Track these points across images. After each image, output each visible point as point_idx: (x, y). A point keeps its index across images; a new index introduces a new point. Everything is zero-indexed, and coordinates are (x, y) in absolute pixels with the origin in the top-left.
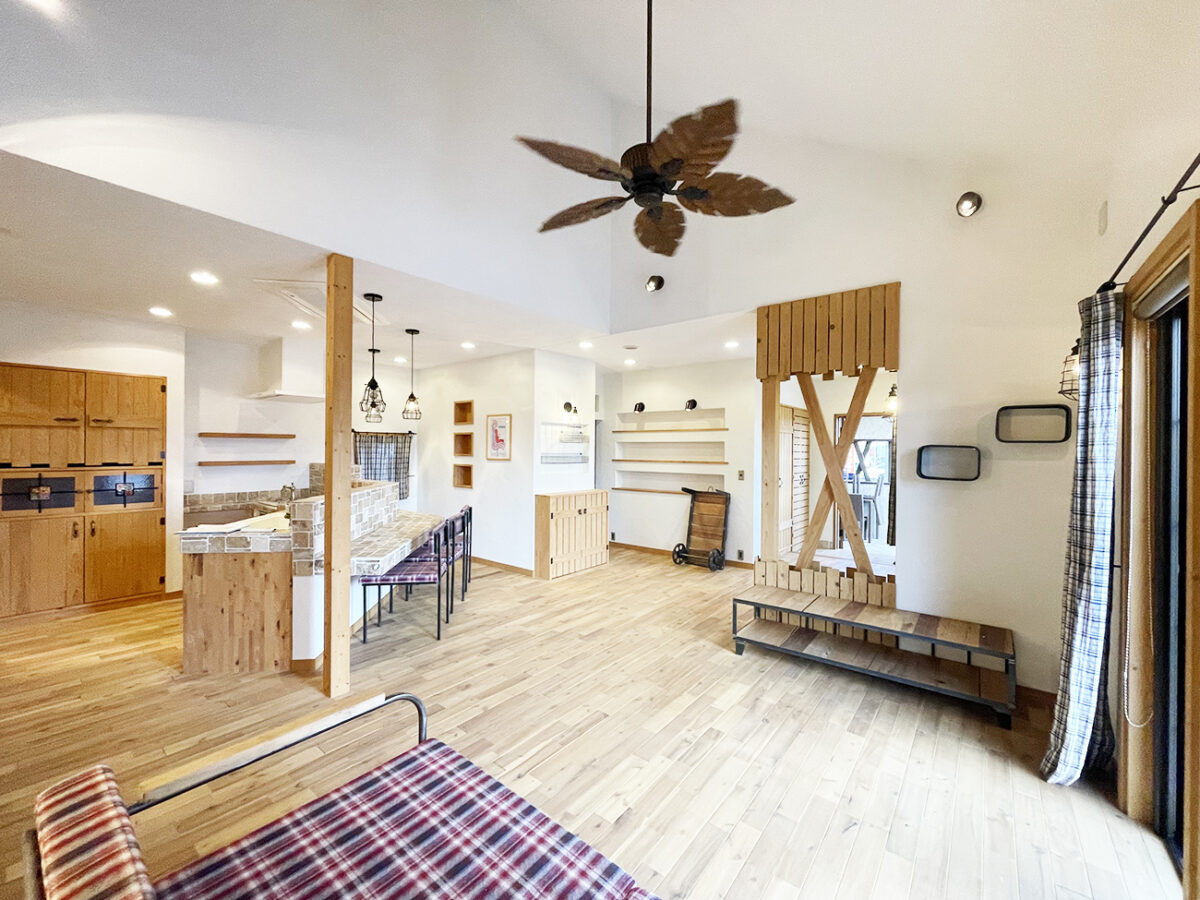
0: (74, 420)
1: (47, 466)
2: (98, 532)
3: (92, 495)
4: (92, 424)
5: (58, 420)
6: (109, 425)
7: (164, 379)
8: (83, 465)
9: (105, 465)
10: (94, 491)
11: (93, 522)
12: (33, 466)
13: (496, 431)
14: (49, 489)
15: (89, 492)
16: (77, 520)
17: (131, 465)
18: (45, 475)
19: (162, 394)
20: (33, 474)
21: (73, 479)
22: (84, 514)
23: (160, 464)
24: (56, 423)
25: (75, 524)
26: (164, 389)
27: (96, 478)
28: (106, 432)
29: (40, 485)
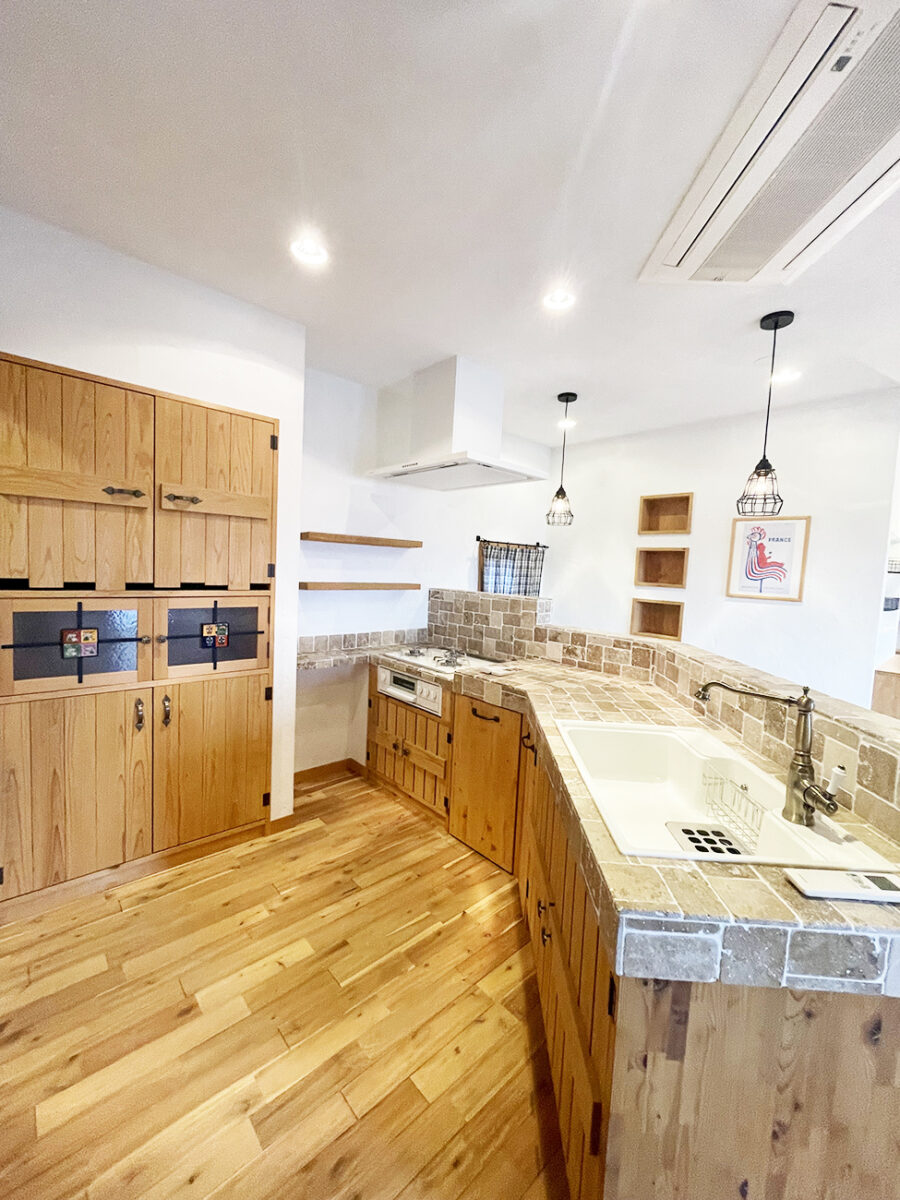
0: (137, 494)
1: (91, 586)
2: (174, 717)
3: (165, 646)
4: (167, 504)
5: (110, 491)
6: (192, 508)
7: (274, 423)
8: (150, 587)
9: (185, 586)
10: (168, 638)
11: (167, 699)
12: (68, 586)
14: (95, 634)
15: (161, 640)
16: (140, 695)
17: (225, 588)
18: (88, 606)
19: (271, 452)
20: (67, 604)
22: (151, 684)
23: (266, 587)
24: (107, 499)
25: (139, 702)
26: (274, 442)
27: (171, 612)
28: (189, 522)
29: (80, 627)
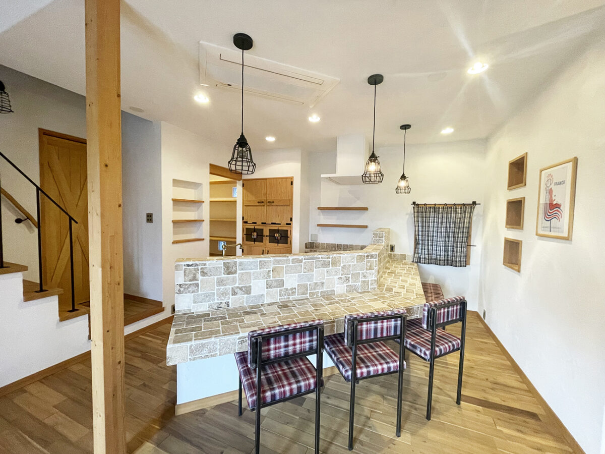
0: (263, 202)
1: (256, 223)
3: (268, 237)
4: (268, 204)
5: (258, 202)
6: (273, 204)
7: (292, 178)
8: (266, 223)
9: (272, 224)
12: (253, 223)
13: (551, 192)
14: (256, 233)
16: (263, 249)
17: (280, 224)
18: (256, 227)
19: (291, 186)
20: (252, 227)
21: (263, 229)
22: (266, 246)
23: (290, 224)
24: (258, 204)
26: (292, 183)
27: (270, 230)
28: (272, 207)
29: (254, 232)
